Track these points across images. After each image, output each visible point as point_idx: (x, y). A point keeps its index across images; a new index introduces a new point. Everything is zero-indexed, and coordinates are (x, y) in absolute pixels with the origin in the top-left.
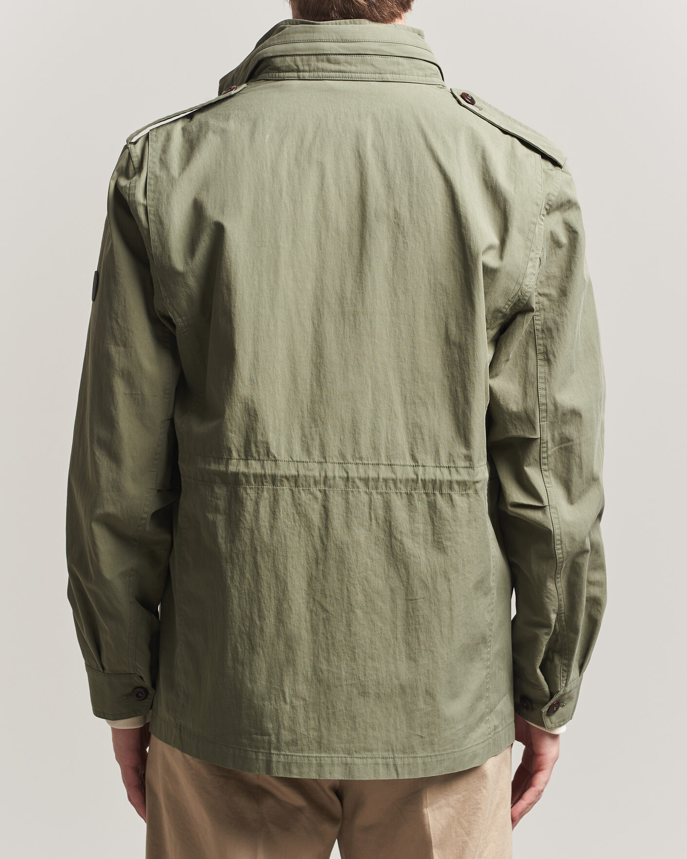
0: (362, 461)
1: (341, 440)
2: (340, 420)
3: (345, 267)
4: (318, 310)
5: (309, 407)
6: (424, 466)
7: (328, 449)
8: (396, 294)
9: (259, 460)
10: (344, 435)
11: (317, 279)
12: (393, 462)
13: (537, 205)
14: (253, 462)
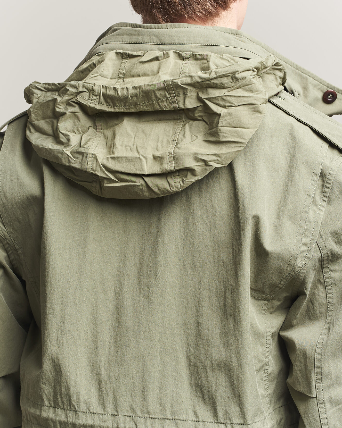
0: (149, 415)
1: (132, 396)
2: (131, 379)
3: (144, 244)
4: (120, 281)
5: (106, 365)
6: (204, 422)
7: (120, 404)
8: (185, 269)
9: (64, 409)
10: (135, 392)
11: (121, 253)
12: (176, 418)
13: (310, 196)
14: (59, 410)
